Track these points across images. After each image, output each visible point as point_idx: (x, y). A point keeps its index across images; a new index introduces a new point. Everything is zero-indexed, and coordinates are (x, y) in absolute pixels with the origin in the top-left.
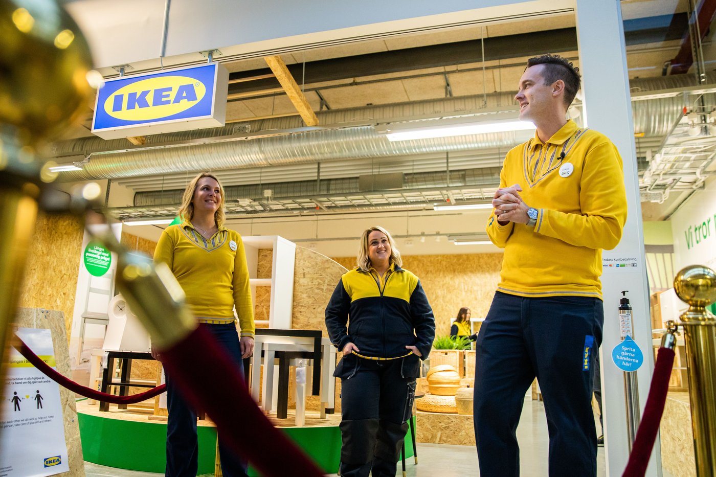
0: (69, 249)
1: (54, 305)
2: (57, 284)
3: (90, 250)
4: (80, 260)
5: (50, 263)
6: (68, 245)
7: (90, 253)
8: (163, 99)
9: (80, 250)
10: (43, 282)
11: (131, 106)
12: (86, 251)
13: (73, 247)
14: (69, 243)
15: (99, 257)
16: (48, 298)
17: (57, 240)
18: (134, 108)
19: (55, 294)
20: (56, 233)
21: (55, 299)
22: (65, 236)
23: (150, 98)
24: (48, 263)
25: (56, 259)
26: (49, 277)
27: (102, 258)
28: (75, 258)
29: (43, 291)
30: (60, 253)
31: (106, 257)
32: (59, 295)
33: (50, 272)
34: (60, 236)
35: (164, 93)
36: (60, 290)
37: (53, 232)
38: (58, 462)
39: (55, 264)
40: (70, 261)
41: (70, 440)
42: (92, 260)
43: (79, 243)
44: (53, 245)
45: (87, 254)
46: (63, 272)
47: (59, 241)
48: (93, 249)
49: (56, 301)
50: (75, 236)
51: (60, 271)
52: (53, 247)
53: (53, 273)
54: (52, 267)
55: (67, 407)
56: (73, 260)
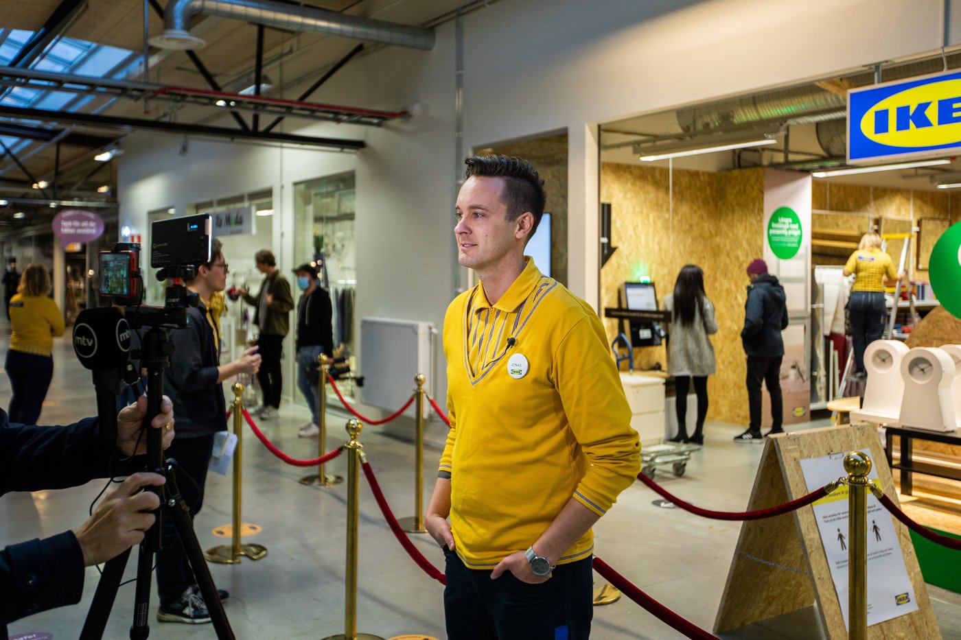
0: (746, 227)
1: (734, 303)
2: (735, 276)
3: (774, 225)
4: (762, 241)
5: (722, 246)
6: (742, 220)
7: (775, 229)
8: (955, 115)
9: (762, 227)
10: (716, 273)
11: (902, 125)
12: (770, 227)
13: (751, 224)
14: (744, 218)
15: (785, 233)
16: (724, 294)
17: (727, 214)
18: (908, 128)
19: (733, 287)
20: (724, 204)
21: (734, 295)
22: (737, 208)
23: (932, 114)
24: (719, 246)
25: (728, 242)
26: (722, 265)
27: (790, 232)
28: (756, 240)
29: (717, 285)
30: (733, 232)
31: (795, 229)
32: (740, 290)
33: (723, 259)
34: (730, 207)
35: (955, 106)
36: (740, 283)
37: (720, 204)
38: (907, 600)
39: (728, 247)
40: (749, 244)
41: (912, 574)
42: (777, 239)
43: (758, 218)
44: (722, 221)
45: (772, 232)
46: (741, 259)
47: (730, 215)
48: (777, 222)
49: (736, 298)
50: (751, 207)
51: (737, 258)
52: (723, 224)
53: (728, 261)
54: (725, 252)
55: (902, 536)
56: (753, 241)
